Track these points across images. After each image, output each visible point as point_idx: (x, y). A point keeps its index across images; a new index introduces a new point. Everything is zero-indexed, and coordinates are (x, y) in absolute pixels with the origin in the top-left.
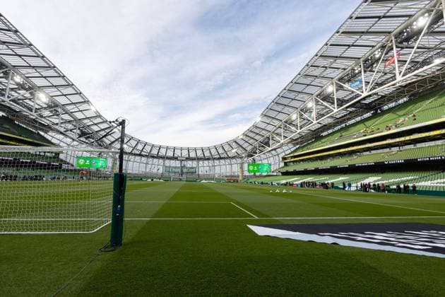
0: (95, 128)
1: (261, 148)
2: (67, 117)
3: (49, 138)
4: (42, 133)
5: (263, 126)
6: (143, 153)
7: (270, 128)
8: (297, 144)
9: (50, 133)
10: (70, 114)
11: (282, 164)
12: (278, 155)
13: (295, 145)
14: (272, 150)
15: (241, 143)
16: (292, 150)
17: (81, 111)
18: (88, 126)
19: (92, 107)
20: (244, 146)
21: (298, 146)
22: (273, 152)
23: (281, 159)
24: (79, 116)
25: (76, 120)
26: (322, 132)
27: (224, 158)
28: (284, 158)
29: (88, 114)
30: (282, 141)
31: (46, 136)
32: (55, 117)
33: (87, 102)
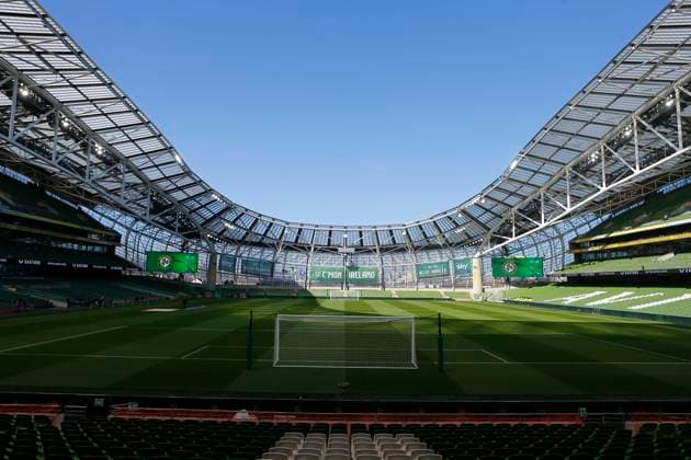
0: (179, 196)
1: (521, 224)
2: (132, 179)
3: (96, 217)
4: (85, 209)
5: (524, 175)
6: (266, 241)
7: (539, 180)
8: (604, 212)
9: (99, 208)
10: (137, 172)
11: (570, 258)
12: (561, 236)
13: (598, 214)
14: (547, 227)
15: (476, 213)
16: (594, 224)
17: (156, 166)
18: (166, 192)
19: (178, 158)
20: (482, 219)
21: (606, 217)
22: (550, 231)
23: (567, 247)
24: (153, 175)
25: (146, 182)
26: (660, 185)
27: (437, 247)
28: (574, 245)
29: (169, 171)
30: (569, 210)
31: (91, 213)
32: (111, 179)
33: (169, 149)
